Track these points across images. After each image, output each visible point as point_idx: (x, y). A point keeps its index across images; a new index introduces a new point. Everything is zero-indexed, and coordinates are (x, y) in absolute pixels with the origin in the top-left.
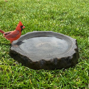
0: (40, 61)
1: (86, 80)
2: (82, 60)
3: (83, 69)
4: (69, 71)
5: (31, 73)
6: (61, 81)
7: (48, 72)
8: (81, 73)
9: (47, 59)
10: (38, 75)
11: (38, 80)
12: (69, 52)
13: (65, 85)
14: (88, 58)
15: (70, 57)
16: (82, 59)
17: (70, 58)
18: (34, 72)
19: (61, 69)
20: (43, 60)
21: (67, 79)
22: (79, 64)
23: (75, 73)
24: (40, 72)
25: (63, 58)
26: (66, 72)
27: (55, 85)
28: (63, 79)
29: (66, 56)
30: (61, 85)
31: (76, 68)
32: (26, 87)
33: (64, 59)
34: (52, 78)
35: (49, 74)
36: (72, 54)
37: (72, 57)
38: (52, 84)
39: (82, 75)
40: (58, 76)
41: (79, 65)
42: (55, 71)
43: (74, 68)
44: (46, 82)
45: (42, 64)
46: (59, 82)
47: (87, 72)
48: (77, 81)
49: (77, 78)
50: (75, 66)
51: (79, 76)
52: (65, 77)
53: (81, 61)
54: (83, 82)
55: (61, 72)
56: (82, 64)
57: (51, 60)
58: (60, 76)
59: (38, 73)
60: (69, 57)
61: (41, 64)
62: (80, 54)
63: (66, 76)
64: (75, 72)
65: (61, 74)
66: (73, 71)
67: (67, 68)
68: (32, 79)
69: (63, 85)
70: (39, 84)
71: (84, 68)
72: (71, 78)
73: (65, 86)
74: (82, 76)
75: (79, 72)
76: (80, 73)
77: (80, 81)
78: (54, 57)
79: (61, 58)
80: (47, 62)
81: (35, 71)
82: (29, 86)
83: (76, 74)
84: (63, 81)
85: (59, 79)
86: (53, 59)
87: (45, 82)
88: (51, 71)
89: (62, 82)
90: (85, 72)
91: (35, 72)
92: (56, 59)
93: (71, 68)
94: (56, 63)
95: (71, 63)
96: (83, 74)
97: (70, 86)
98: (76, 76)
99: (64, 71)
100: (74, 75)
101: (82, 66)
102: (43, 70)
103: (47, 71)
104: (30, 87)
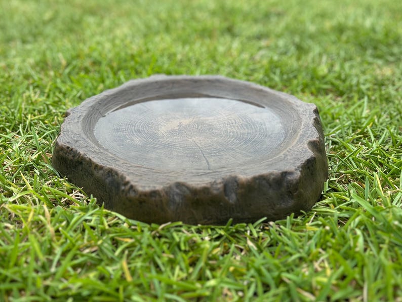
0: (168, 191)
1: (356, 266)
2: (340, 187)
3: (342, 221)
4: (287, 230)
5: (131, 238)
6: (252, 272)
7: (199, 231)
8: (333, 237)
9: (198, 182)
10: (158, 244)
11: (157, 266)
12: (286, 155)
13: (267, 287)
14: (363, 178)
15: (291, 173)
16: (339, 182)
17: (289, 178)
18: (142, 231)
19: (253, 223)
20: (179, 185)
21: (277, 261)
22: (326, 201)
23: (310, 238)
24: (168, 234)
25: (262, 178)
26: (275, 235)
27: (226, 286)
28: (258, 260)
29: (275, 171)
30: (249, 287)
31: (316, 219)
32: (108, 295)
33: (264, 182)
34: (214, 258)
35: (202, 239)
36: (299, 163)
37: (298, 174)
38: (212, 283)
39: (340, 245)
40: (241, 250)
41: (327, 205)
42: (227, 230)
43: (305, 218)
44: (190, 275)
45: (177, 199)
46: (242, 275)
47: (359, 232)
48: (316, 271)
49: (318, 258)
50: (309, 210)
51: (324, 250)
52: (266, 253)
53: (335, 190)
54: (343, 277)
55: (251, 234)
56: (339, 203)
57: (212, 184)
58: (249, 250)
59: (160, 237)
60: (285, 174)
61: (174, 202)
62: (330, 163)
63: (272, 249)
64: (311, 234)
65: (254, 240)
66: (302, 231)
67: (278, 216)
68: (133, 259)
69: (257, 286)
70: (160, 282)
71: (347, 219)
72: (294, 261)
73: (265, 292)
74: (338, 251)
75: (327, 232)
76: (328, 237)
77: (329, 272)
78: (226, 174)
79: (255, 179)
80: (195, 192)
81: (146, 230)
82: (117, 290)
83: (312, 242)
84: (259, 271)
85: (242, 261)
86: (219, 181)
87: (184, 275)
88: (212, 229)
89: (256, 274)
90: (349, 235)
91: (147, 233)
92: (234, 180)
93: (296, 217)
94: (233, 199)
95: (292, 198)
96: (342, 241)
97: (288, 293)
98: (314, 250)
99: (263, 230)
100: (306, 248)
101: (340, 210)
102: (180, 223)
103: (193, 228)
104: (121, 295)
